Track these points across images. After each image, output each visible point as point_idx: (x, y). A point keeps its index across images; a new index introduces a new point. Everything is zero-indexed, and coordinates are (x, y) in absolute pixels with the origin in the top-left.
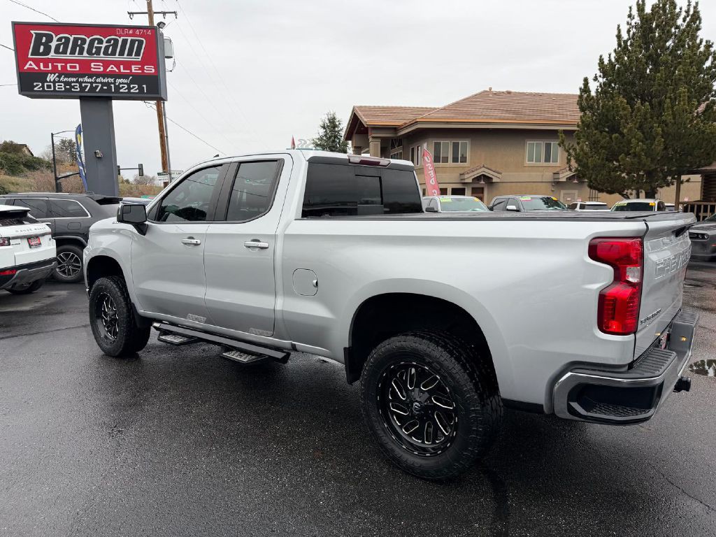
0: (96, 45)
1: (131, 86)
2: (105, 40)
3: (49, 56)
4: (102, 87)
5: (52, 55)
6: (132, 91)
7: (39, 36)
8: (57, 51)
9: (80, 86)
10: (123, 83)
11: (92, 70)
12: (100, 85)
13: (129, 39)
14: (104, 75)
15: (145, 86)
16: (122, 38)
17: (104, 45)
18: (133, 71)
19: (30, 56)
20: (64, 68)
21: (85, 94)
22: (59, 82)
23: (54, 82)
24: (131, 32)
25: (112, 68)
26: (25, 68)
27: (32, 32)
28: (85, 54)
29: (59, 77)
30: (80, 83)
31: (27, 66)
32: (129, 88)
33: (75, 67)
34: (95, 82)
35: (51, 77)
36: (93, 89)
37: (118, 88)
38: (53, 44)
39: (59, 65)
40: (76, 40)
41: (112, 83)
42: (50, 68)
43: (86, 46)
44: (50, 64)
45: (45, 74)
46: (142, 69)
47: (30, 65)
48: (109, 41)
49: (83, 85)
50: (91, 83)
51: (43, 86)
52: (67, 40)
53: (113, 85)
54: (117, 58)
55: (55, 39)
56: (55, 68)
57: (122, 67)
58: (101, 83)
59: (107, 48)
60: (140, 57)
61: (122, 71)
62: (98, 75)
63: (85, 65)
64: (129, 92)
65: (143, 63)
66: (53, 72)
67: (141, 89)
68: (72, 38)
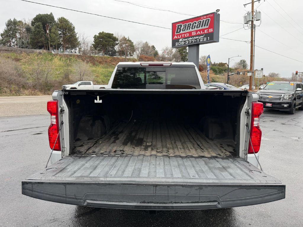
0: (194, 25)
1: (204, 38)
2: (197, 22)
3: (180, 33)
4: (195, 41)
5: (181, 32)
6: (204, 40)
7: (178, 26)
8: (183, 31)
9: (188, 42)
10: (201, 38)
11: (192, 35)
12: (194, 40)
13: (205, 20)
14: (196, 36)
15: (209, 38)
16: (203, 20)
17: (197, 24)
18: (205, 32)
19: (176, 34)
20: (184, 36)
21: (189, 44)
22: (183, 41)
23: (181, 42)
24: (206, 17)
25: (199, 33)
26: (174, 38)
27: (177, 25)
28: (191, 29)
29: (183, 39)
30: (188, 40)
31: (175, 37)
32: (203, 39)
33: (187, 35)
34: (193, 39)
35: (180, 40)
36: (192, 42)
37: (200, 40)
38: (182, 28)
39: (183, 35)
40: (188, 24)
41: (198, 38)
42: (180, 37)
43: (191, 26)
44: (180, 36)
45: (179, 39)
46: (208, 31)
47: (176, 37)
48: (198, 23)
49: (189, 41)
50: (192, 40)
51: (178, 44)
52: (186, 25)
53: (198, 39)
54: (200, 28)
55: (183, 26)
56: (182, 36)
57: (202, 31)
58: (195, 39)
59: (197, 25)
60: (208, 26)
61: (202, 33)
62: (194, 36)
63: (190, 33)
64: (203, 41)
65: (208, 28)
66: (181, 38)
67: (207, 39)
68: (187, 24)
